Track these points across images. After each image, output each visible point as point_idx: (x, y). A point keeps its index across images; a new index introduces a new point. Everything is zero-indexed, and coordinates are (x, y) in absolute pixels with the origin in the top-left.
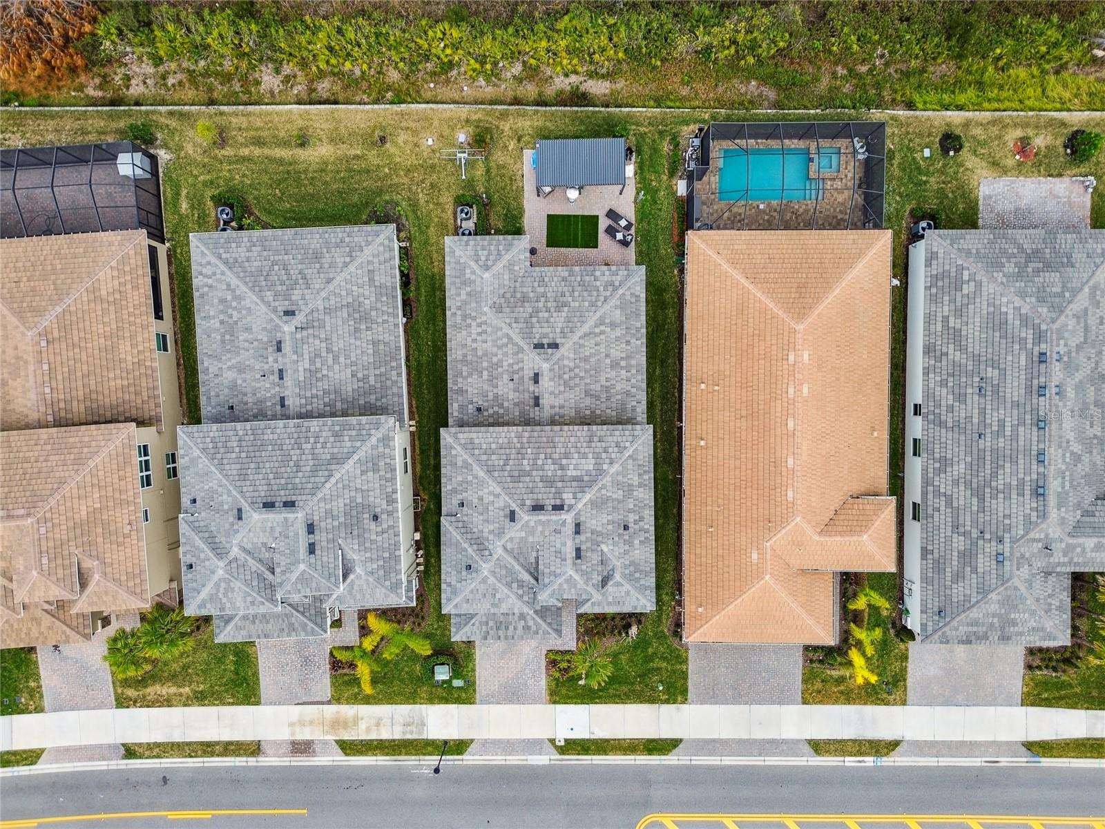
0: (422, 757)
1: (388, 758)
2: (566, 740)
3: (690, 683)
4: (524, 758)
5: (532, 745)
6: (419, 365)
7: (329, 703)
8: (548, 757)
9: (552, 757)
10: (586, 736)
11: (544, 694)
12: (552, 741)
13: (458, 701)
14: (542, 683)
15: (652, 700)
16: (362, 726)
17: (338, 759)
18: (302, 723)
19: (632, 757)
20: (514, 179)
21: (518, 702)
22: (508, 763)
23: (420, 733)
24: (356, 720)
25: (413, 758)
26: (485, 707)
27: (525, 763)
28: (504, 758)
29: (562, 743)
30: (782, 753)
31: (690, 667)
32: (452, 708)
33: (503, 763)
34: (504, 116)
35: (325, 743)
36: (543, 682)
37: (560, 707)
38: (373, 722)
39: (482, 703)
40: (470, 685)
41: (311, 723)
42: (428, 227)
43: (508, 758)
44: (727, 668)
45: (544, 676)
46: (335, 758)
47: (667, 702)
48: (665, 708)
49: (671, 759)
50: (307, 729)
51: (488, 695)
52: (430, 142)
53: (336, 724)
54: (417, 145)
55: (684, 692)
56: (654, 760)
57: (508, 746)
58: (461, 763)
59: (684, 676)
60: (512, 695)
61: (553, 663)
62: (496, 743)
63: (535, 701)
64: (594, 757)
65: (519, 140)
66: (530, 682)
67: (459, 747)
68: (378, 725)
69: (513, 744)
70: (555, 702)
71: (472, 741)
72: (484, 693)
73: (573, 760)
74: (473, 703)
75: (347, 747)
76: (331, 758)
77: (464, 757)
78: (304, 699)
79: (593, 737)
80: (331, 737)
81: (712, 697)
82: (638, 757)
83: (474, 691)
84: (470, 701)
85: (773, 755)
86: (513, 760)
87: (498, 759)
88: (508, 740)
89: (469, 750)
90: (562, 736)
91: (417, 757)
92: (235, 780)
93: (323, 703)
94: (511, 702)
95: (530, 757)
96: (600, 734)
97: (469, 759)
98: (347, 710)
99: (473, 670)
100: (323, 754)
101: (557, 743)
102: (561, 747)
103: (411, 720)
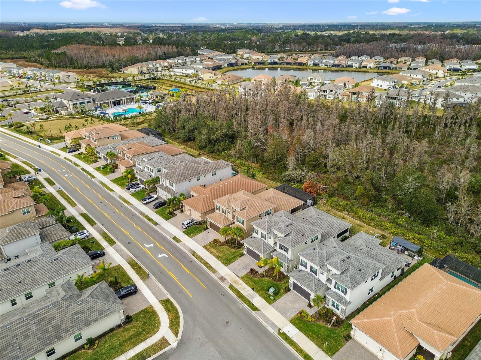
0: (244, 303)
1: (236, 296)
3: (337, 353)
4: (267, 326)
5: (273, 326)
7: (239, 277)
8: (274, 331)
9: (275, 333)
11: (291, 318)
12: (280, 329)
13: (267, 301)
14: (293, 315)
15: (320, 347)
16: (240, 286)
17: (226, 287)
19: (298, 354)
21: (281, 314)
23: (250, 298)
24: (240, 284)
25: (242, 301)
26: (272, 308)
29: (282, 332)
31: (342, 349)
32: (264, 301)
33: (261, 322)
35: (228, 282)
37: (291, 324)
39: (272, 306)
40: (275, 300)
41: (231, 277)
43: (263, 322)
45: (295, 314)
47: (324, 351)
50: (228, 277)
51: (275, 306)
52: (371, 231)
53: (236, 282)
57: (267, 320)
58: (251, 312)
59: (337, 350)
60: (282, 312)
61: (301, 312)
62: (265, 316)
63: (286, 317)
64: (286, 343)
66: (290, 312)
67: (255, 309)
68: (243, 289)
69: (269, 320)
70: (291, 322)
71: (260, 310)
73: (280, 338)
75: (231, 287)
77: (253, 312)
78: (235, 273)
80: (231, 282)
82: (299, 356)
83: (274, 302)
84: (270, 303)
86: (264, 324)
87: (260, 320)
88: (268, 318)
89: (257, 312)
90: (284, 330)
92: (203, 272)
93: (238, 276)
94: (280, 312)
95: (269, 327)
96: (295, 340)
98: (241, 281)
99: (279, 298)
100: (225, 284)
101: (280, 331)
102: (280, 333)
103: (251, 295)
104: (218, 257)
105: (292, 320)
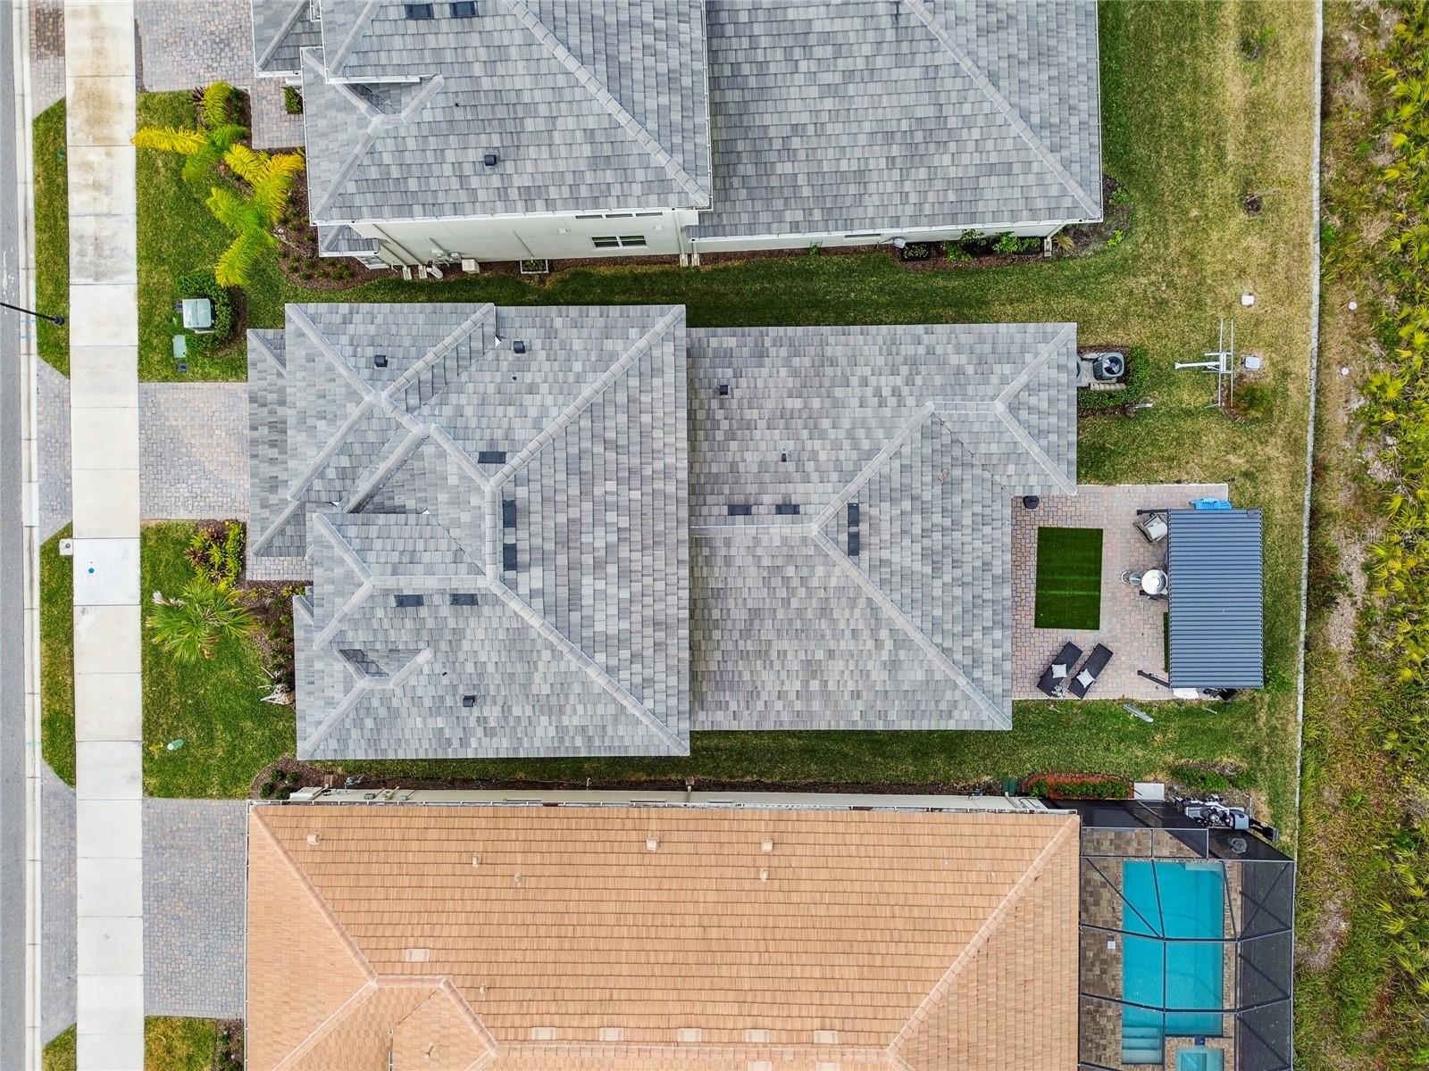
0: (33, 273)
1: (31, 205)
2: (70, 559)
3: (183, 802)
5: (59, 494)
6: (809, 275)
7: (140, 88)
8: (36, 522)
9: (36, 532)
10: (78, 599)
11: (158, 517)
12: (68, 532)
13: (145, 346)
14: (182, 511)
15: (151, 729)
16: (95, 155)
17: (29, 108)
18: (97, 33)
19: (38, 688)
20: (1171, 466)
21: (144, 466)
22: (24, 444)
23: (82, 272)
24: (108, 143)
25: (32, 256)
26: (133, 399)
27: (25, 477)
28: (34, 436)
29: (63, 552)
30: (48, 980)
31: (215, 803)
32: (132, 336)
33: (24, 435)
34: (1295, 446)
35: (59, 79)
36: (183, 514)
37: (134, 547)
38: (103, 176)
39: (143, 394)
40: (176, 371)
41: (99, 52)
42: (1081, 294)
43: (34, 444)
44: (213, 874)
45: (196, 516)
46: (28, 100)
47: (148, 756)
48: (136, 753)
49: (35, 764)
50: (85, 44)
52: (1247, 300)
53: (98, 103)
54: (1242, 272)
55: (167, 791)
56: (33, 732)
57: (57, 445)
58: (23, 349)
59: (198, 792)
61: (219, 536)
62: (65, 418)
63: (147, 497)
64: (37, 614)
65: (1246, 475)
66: (183, 490)
67: (55, 348)
68: (97, 186)
69: (61, 455)
70: (144, 537)
71: (67, 373)
72: (162, 397)
73: (32, 572)
74: (141, 378)
75: (52, 124)
76: (28, 90)
77: (35, 358)
78: (146, 38)
79: (77, 611)
80: (70, 91)
81: (158, 844)
82: (38, 699)
83: (166, 379)
84: (145, 370)
85: (46, 962)
86: (30, 455)
87: (31, 425)
88: (67, 445)
89: (49, 368)
90: (79, 550)
91: (32, 264)
93: (139, 75)
94: (145, 452)
95: (35, 487)
96: (83, 626)
97: (32, 366)
98: (126, 125)
99: (205, 377)
100: (36, 75)
102: (56, 549)
103: (107, 253)
105: (159, 531)
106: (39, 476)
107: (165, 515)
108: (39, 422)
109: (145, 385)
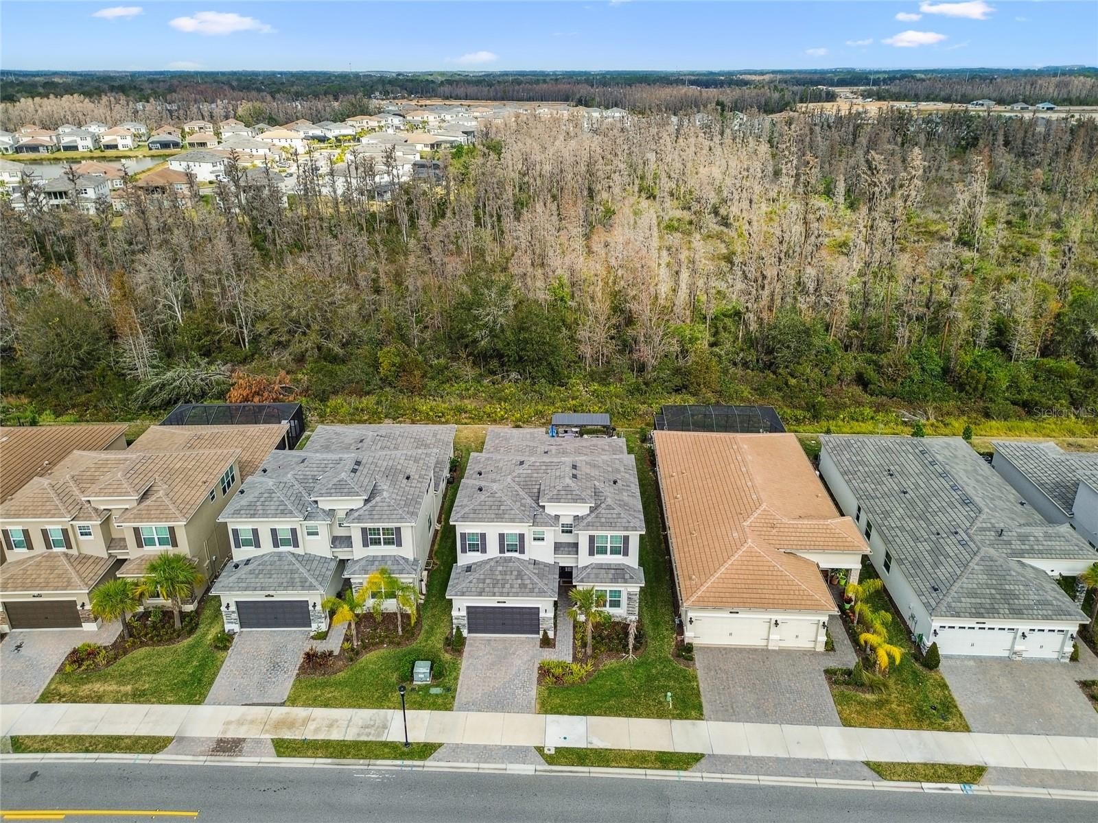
0: (372, 761)
1: (329, 761)
2: (556, 748)
3: (703, 699)
4: (503, 766)
5: (518, 753)
7: (282, 704)
8: (532, 767)
9: (539, 768)
10: (583, 745)
11: (535, 704)
12: (540, 750)
13: (435, 706)
14: (532, 692)
15: (661, 715)
16: (312, 726)
17: (271, 760)
18: (240, 722)
19: (642, 771)
22: (481, 771)
23: (379, 735)
24: (305, 722)
25: (361, 761)
26: (462, 714)
28: (476, 765)
29: (553, 752)
30: (836, 775)
31: (701, 685)
32: (424, 713)
33: (476, 771)
35: (258, 742)
36: (534, 692)
37: (550, 717)
38: (327, 722)
39: (459, 709)
40: (450, 691)
41: (252, 722)
43: (482, 765)
44: (744, 688)
45: (535, 686)
46: (263, 759)
47: (679, 717)
48: (677, 724)
50: (244, 728)
51: (467, 703)
53: (281, 724)
55: (699, 707)
56: (671, 775)
57: (485, 753)
58: (420, 769)
59: (696, 693)
60: (497, 703)
62: (469, 748)
63: (522, 710)
64: (593, 769)
66: (518, 692)
67: (426, 750)
68: (331, 726)
69: (491, 750)
70: (546, 712)
71: (440, 745)
72: (464, 700)
73: (565, 770)
74: (450, 709)
75: (283, 747)
76: (258, 759)
77: (427, 763)
78: (255, 701)
79: (590, 746)
80: (268, 736)
81: (730, 713)
83: (454, 697)
84: (447, 707)
86: (488, 768)
87: (469, 766)
88: (485, 746)
89: (435, 754)
90: (551, 744)
91: (367, 761)
92: (125, 777)
93: (274, 705)
94: (495, 710)
95: (510, 766)
96: (598, 744)
97: (432, 765)
98: (300, 712)
99: (456, 679)
100: (251, 754)
101: (546, 751)
102: (551, 756)
103: (372, 723)
104: (138, 697)
105: (543, 704)
106: (503, 763)
107: (533, 702)
108: (468, 761)
109: (455, 708)
